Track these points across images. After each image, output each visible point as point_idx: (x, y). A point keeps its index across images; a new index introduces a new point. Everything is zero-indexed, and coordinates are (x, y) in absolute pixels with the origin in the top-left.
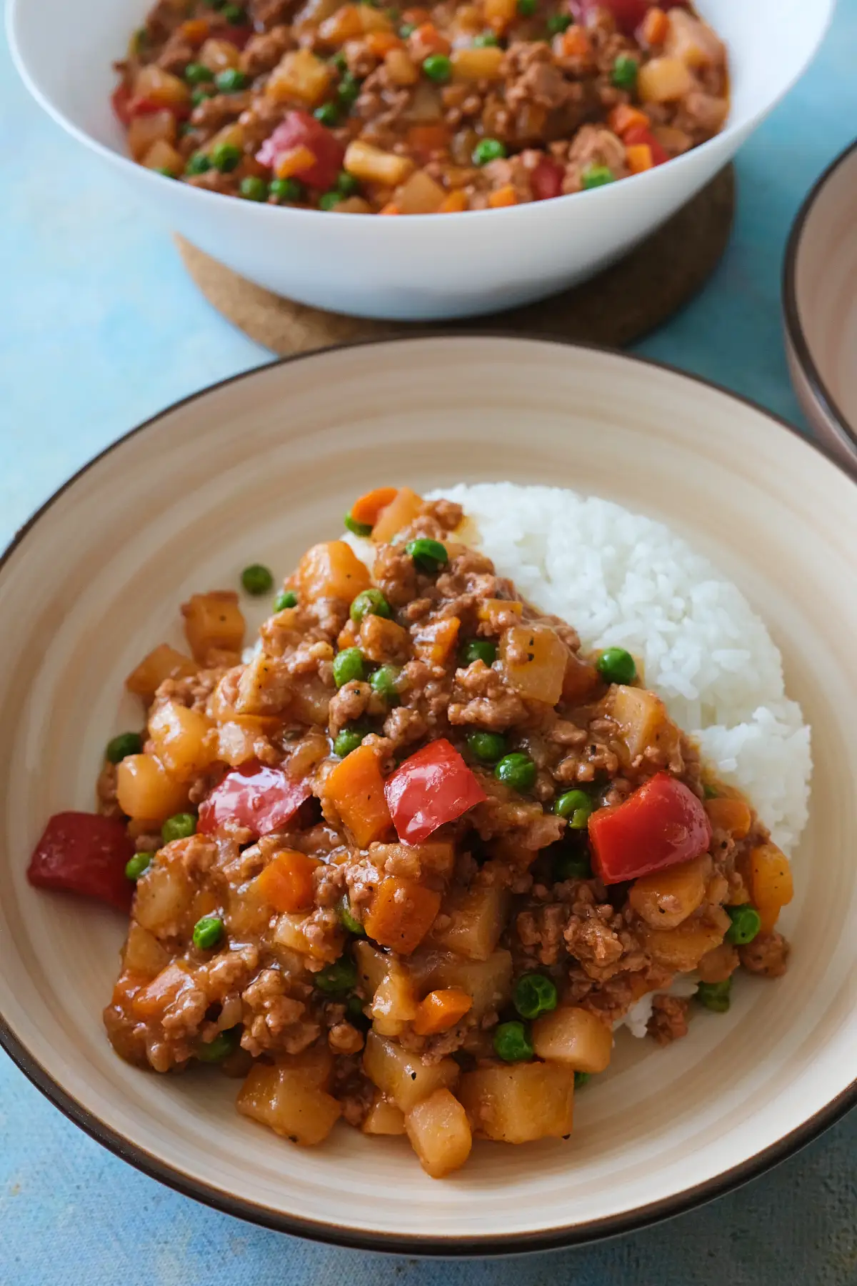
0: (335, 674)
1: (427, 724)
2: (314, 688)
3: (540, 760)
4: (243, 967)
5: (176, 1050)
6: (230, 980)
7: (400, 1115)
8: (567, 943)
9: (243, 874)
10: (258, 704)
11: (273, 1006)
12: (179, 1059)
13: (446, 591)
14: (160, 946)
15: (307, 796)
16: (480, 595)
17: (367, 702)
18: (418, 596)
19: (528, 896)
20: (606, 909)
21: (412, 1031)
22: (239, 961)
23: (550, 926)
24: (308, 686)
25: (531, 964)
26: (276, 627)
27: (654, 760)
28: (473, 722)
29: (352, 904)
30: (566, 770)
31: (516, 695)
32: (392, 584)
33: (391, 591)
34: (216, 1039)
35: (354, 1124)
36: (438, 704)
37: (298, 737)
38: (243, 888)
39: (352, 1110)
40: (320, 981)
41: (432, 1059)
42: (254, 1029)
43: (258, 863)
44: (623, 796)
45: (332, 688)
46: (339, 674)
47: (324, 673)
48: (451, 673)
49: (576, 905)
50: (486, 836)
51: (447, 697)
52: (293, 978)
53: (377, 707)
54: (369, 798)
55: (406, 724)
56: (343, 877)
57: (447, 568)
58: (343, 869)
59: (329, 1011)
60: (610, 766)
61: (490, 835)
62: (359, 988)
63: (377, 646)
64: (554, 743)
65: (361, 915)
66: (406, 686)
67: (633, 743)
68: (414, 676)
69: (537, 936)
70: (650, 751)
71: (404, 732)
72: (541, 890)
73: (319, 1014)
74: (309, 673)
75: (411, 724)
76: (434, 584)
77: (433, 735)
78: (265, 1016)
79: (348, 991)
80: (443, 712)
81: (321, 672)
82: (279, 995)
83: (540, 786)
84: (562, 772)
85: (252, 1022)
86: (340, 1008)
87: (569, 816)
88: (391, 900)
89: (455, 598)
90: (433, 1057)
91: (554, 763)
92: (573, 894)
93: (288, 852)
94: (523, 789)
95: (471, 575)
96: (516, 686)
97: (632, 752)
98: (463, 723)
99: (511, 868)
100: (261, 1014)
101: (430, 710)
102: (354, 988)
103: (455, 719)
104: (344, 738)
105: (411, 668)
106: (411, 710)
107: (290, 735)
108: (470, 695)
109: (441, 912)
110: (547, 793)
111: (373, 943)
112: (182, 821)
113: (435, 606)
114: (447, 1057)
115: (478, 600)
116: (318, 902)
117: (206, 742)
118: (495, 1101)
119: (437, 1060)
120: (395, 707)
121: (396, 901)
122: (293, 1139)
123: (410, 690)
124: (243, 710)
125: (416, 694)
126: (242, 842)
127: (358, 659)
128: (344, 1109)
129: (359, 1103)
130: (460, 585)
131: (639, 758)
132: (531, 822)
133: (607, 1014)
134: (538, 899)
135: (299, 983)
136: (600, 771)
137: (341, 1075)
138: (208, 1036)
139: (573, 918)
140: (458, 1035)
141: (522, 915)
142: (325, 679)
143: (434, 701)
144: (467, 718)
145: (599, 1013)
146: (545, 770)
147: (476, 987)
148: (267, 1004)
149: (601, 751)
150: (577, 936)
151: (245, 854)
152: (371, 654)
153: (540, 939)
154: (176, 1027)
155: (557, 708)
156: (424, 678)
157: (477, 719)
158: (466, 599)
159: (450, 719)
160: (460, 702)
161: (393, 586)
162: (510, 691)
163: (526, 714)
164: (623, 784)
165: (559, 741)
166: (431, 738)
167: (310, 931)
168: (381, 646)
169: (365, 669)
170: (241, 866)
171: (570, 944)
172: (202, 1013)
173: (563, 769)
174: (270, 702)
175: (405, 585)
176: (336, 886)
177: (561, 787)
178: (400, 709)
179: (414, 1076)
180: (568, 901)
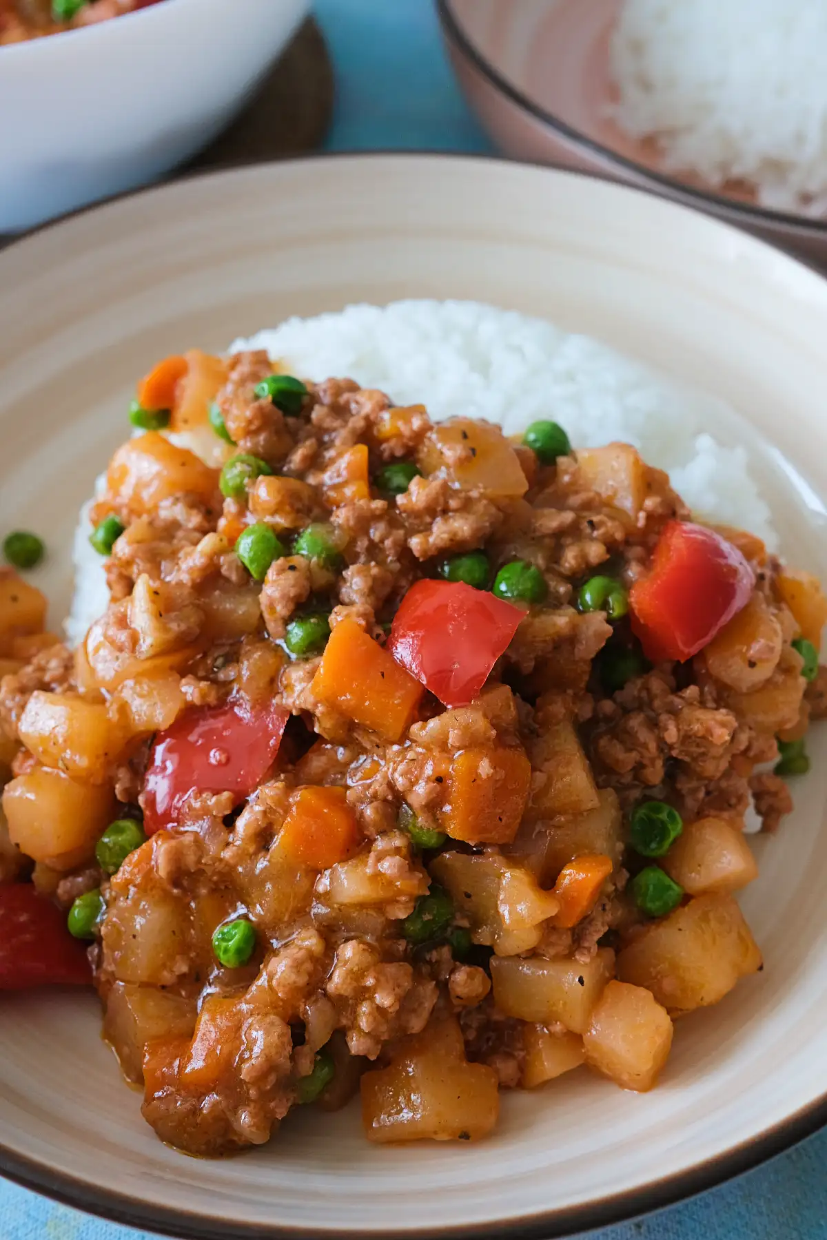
0: (247, 563)
1: (391, 572)
2: (224, 591)
3: (541, 561)
4: (311, 956)
5: (272, 1104)
6: (302, 980)
7: (575, 1039)
8: (671, 747)
9: (252, 849)
10: (170, 636)
11: (377, 980)
12: (281, 1113)
13: (328, 423)
14: (170, 995)
15: (287, 719)
16: (373, 410)
17: (309, 574)
18: (296, 442)
19: (594, 720)
20: (692, 691)
21: (554, 928)
22: (302, 952)
23: (644, 735)
24: (217, 593)
25: (635, 794)
26: (135, 546)
27: (660, 511)
28: (447, 546)
29: (419, 812)
30: (575, 558)
31: (482, 496)
32: (262, 438)
33: (263, 447)
34: (316, 1064)
35: (513, 1084)
36: (395, 543)
37: (233, 658)
38: (261, 864)
39: (507, 1069)
40: (411, 928)
41: (589, 951)
42: (364, 1023)
43: (264, 825)
44: (646, 563)
45: (250, 582)
46: (252, 561)
47: (229, 568)
48: (392, 504)
49: (657, 703)
50: (528, 666)
51: (401, 532)
52: (378, 939)
53: (323, 578)
54: (383, 675)
55: (370, 583)
56: (391, 786)
57: (314, 399)
58: (385, 777)
59: (436, 962)
60: (619, 536)
61: (532, 664)
62: (458, 915)
63: (287, 508)
64: (544, 536)
65: (435, 820)
66: (347, 539)
67: (627, 502)
68: (352, 523)
69: (634, 755)
70: (650, 503)
71: (372, 591)
72: (608, 706)
73: (425, 969)
74: (211, 578)
75: (375, 579)
76: (308, 420)
77: (404, 583)
78: (372, 999)
79: (447, 924)
80: (404, 552)
81: (224, 571)
82: (375, 965)
83: (555, 588)
84: (573, 562)
85: (355, 1016)
86: (446, 952)
87: (604, 606)
88: (475, 779)
89: (343, 427)
90: (589, 949)
91: (555, 556)
92: (644, 694)
93: (306, 788)
94: (541, 599)
95: (346, 396)
96: (477, 487)
97: (631, 513)
98: (436, 553)
99: (570, 692)
100: (365, 999)
101: (388, 556)
102: (454, 918)
103: (424, 552)
104: (297, 632)
105: (341, 516)
106: (367, 563)
107: (220, 662)
108: (428, 519)
109: (534, 769)
110: (566, 593)
111: (462, 847)
112: (121, 831)
113: (322, 446)
114: (602, 943)
115: (372, 417)
116: (370, 831)
117: (113, 715)
118: (674, 967)
119: (594, 949)
120: (347, 567)
121: (484, 776)
122: (465, 1137)
123: (353, 542)
124: (151, 652)
125: (362, 545)
126: (228, 812)
127: (270, 534)
128: (497, 1071)
129: (510, 1055)
130: (340, 411)
131: (642, 515)
132: (574, 627)
133: (733, 813)
134: (608, 719)
135: (388, 944)
136: (611, 546)
137: (472, 1035)
138: (306, 1066)
139: (664, 717)
140: (604, 909)
141: (603, 742)
142: (234, 577)
143: (388, 543)
144: (440, 543)
145: (726, 815)
146: (549, 570)
147: (601, 844)
148: (370, 982)
149: (602, 523)
150: (682, 733)
151: (241, 823)
152: (281, 521)
153: (638, 758)
154: (262, 1076)
155: (527, 497)
156: (364, 522)
157: (451, 540)
158: (357, 422)
159: (417, 554)
160: (419, 532)
161: (265, 440)
162: (474, 494)
163: (501, 515)
164: (637, 551)
165: (550, 532)
166: (403, 587)
167: (389, 866)
168: (292, 506)
169: (284, 541)
170: (243, 840)
171: (676, 746)
172: (287, 1039)
173: (570, 559)
174: (183, 627)
175: (277, 433)
176: (385, 800)
177: (578, 580)
178: (352, 568)
179: (581, 981)
180: (642, 705)
